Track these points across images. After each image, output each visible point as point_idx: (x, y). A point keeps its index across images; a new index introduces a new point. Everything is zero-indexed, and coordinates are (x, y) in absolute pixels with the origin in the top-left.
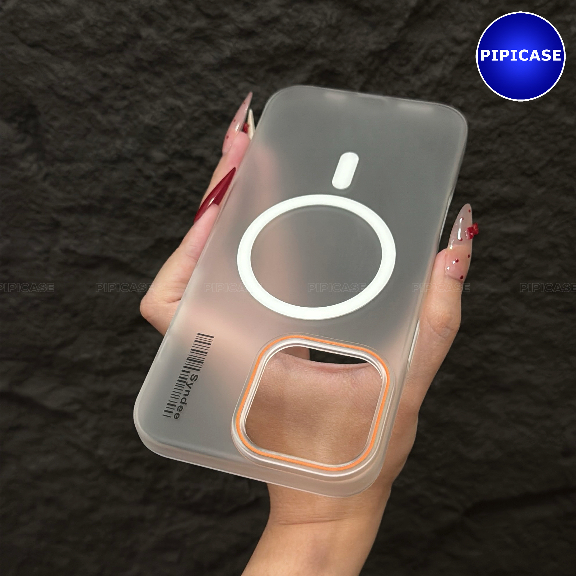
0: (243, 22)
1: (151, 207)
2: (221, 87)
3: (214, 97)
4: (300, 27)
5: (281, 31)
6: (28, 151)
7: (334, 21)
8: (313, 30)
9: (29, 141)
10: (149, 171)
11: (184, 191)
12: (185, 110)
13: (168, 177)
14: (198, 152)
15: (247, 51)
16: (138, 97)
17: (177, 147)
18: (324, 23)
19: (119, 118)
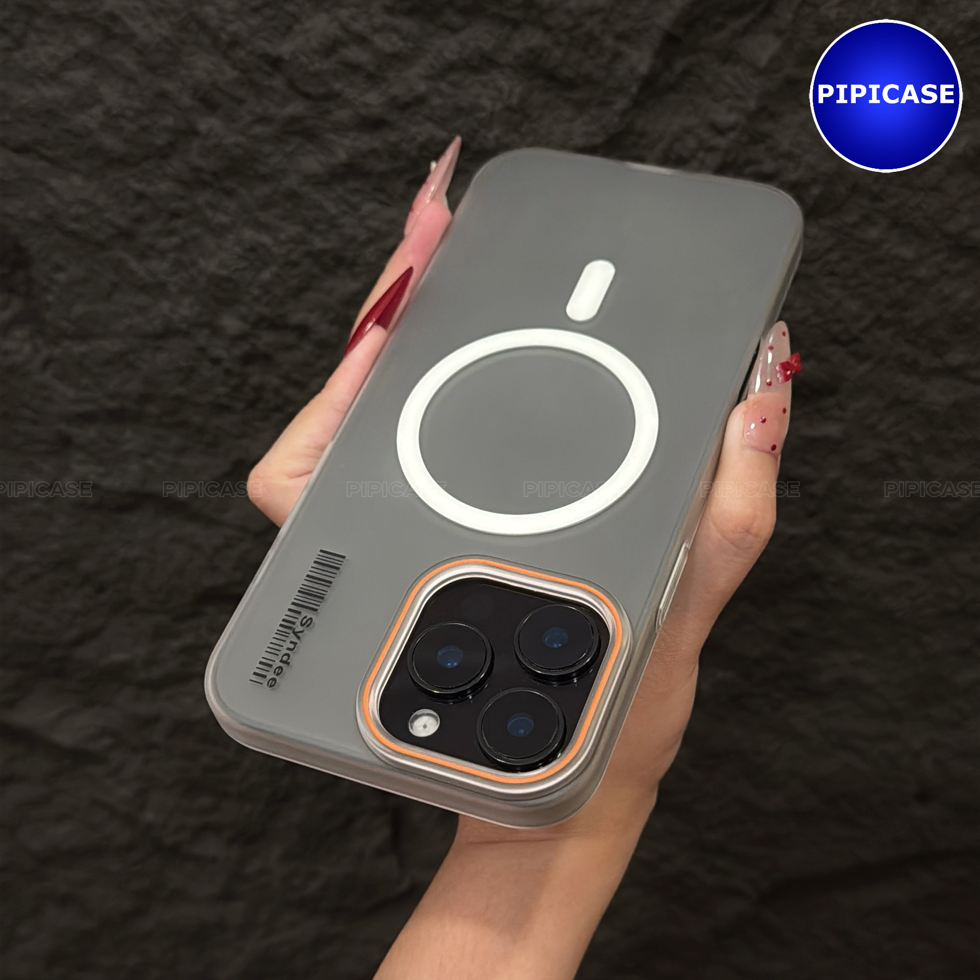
0: (366, 105)
1: (221, 408)
2: (334, 211)
3: (321, 227)
4: (459, 110)
5: (429, 119)
6: (16, 321)
7: (514, 101)
8: (482, 115)
9: (17, 305)
10: (218, 350)
11: (276, 381)
12: (275, 250)
13: (248, 359)
14: (297, 318)
15: (374, 151)
16: (196, 230)
17: (261, 309)
18: (499, 106)
19: (165, 266)
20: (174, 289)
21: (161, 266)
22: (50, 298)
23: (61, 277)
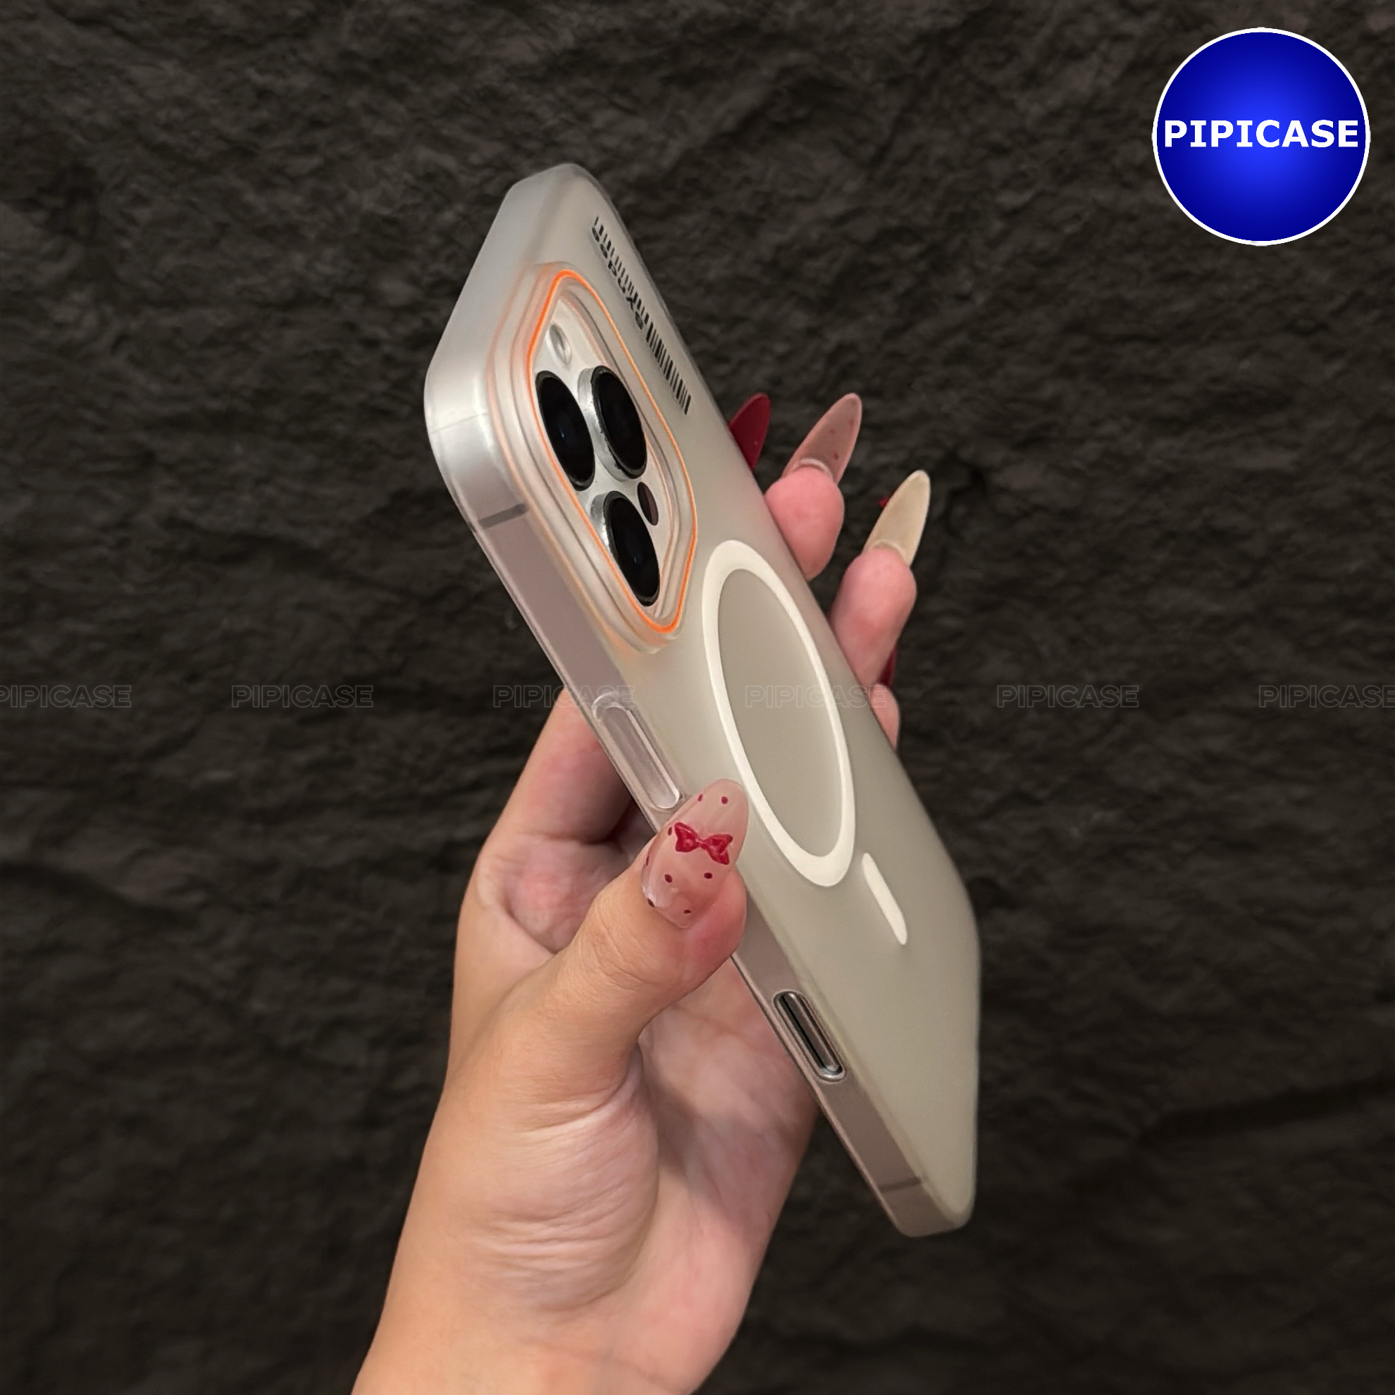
1: (376, 414)
2: (551, 121)
3: (534, 145)
6: (74, 279)
9: (76, 254)
10: (372, 327)
12: (463, 178)
15: (615, 32)
16: (346, 147)
17: (440, 267)
19: (298, 200)
20: (312, 235)
21: (292, 200)
22: (126, 244)
23: (144, 213)
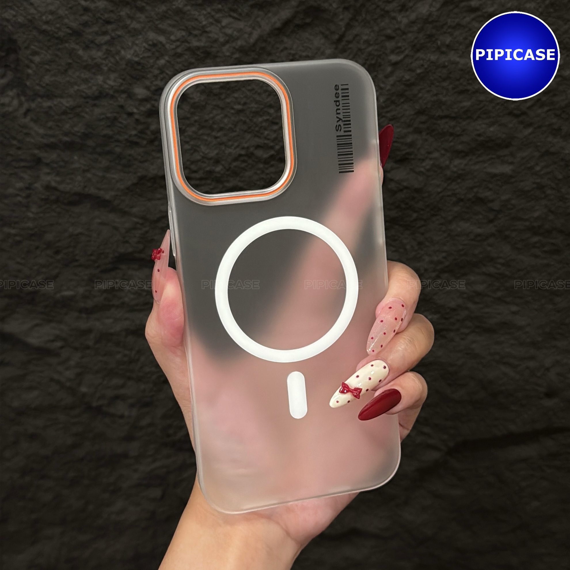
2: (205, 22)
6: (8, 86)
9: (10, 75)
10: (131, 107)
17: (158, 83)
19: (100, 54)
20: (105, 68)
21: (98, 54)
22: (30, 71)
23: (37, 59)
